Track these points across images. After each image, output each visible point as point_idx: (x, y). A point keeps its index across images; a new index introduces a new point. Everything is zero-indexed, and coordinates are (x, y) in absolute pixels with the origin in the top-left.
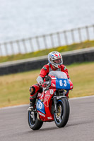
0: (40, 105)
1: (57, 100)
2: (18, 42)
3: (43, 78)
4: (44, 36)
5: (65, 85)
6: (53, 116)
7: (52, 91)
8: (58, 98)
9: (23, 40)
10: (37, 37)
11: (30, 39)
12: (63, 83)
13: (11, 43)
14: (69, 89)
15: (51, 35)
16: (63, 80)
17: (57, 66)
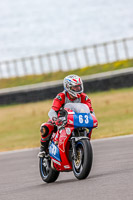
0: (53, 150)
1: (76, 143)
2: (57, 54)
3: (57, 112)
4: (95, 46)
5: (87, 122)
6: (71, 164)
7: (68, 131)
8: (77, 139)
9: (65, 52)
10: (85, 48)
11: (75, 50)
12: (84, 119)
13: (48, 55)
14: (91, 127)
15: (105, 44)
16: (83, 114)
17: (75, 94)
